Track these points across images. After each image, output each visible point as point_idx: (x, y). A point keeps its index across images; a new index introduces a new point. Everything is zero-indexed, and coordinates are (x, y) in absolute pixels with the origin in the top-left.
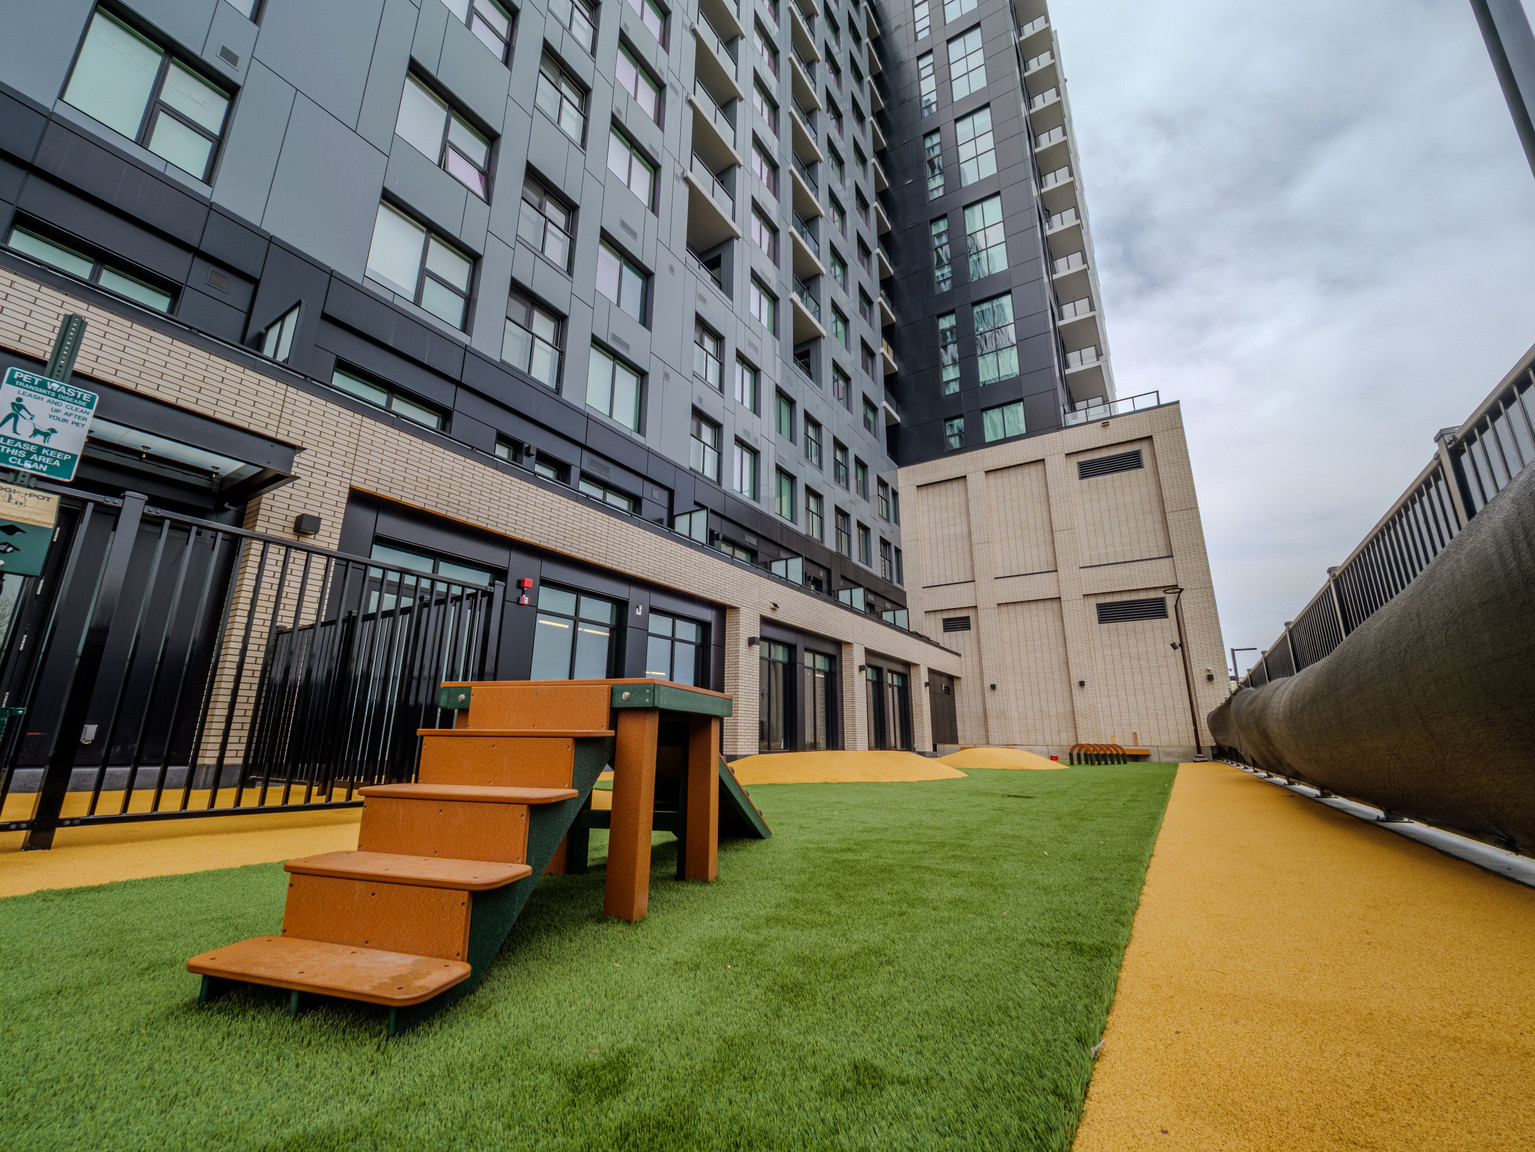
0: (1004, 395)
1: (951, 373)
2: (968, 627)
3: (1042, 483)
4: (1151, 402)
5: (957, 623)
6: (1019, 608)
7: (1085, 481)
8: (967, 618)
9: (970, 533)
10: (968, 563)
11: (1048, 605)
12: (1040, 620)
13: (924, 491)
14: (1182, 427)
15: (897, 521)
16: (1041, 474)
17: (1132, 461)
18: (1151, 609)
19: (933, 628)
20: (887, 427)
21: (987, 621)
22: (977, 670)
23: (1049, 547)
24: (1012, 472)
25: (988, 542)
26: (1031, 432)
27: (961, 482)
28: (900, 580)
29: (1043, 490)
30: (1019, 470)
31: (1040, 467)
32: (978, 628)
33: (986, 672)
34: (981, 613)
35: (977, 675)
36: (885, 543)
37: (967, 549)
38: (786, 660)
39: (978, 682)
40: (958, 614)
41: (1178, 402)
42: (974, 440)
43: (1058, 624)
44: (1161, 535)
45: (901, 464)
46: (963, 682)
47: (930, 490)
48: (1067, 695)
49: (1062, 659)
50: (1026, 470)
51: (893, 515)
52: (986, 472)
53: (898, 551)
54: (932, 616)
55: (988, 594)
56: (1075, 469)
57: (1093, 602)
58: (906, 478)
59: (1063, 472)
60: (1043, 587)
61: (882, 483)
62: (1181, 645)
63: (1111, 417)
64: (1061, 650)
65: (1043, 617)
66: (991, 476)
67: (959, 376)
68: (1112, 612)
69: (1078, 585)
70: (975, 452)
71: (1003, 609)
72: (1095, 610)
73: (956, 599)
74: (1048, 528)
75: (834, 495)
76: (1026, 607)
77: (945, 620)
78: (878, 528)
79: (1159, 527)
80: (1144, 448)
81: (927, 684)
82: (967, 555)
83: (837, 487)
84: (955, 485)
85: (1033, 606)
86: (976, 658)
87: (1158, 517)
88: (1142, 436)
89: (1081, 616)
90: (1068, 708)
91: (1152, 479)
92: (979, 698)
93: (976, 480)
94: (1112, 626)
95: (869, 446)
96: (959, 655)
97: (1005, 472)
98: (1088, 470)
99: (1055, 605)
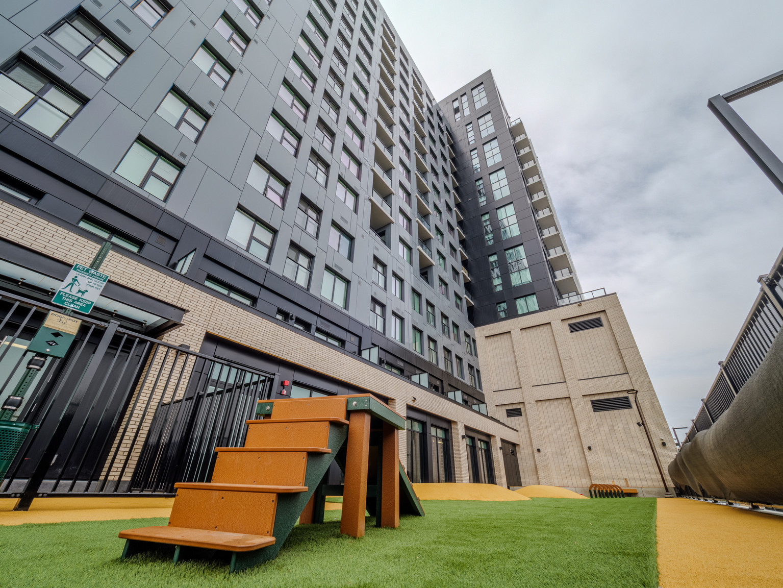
0: (525, 292)
1: (497, 282)
2: (520, 415)
3: (551, 335)
4: (602, 293)
5: (514, 412)
6: (547, 403)
7: (574, 333)
8: (520, 409)
9: (516, 361)
10: (517, 377)
11: (564, 401)
12: (561, 409)
13: (489, 340)
14: (620, 305)
15: (476, 355)
16: (550, 330)
17: (597, 323)
18: (622, 403)
19: (501, 415)
20: (468, 308)
21: (530, 410)
22: (528, 440)
23: (560, 369)
24: (534, 329)
25: (526, 366)
26: (542, 308)
27: (508, 334)
28: (480, 387)
29: (552, 338)
30: (538, 328)
31: (548, 326)
32: (526, 415)
33: (534, 441)
34: (527, 406)
35: (529, 443)
36: (471, 367)
37: (515, 370)
38: (421, 431)
39: (529, 447)
40: (514, 407)
41: (615, 293)
42: (512, 313)
43: (571, 412)
44: (619, 362)
45: (476, 326)
46: (521, 447)
47: (492, 339)
48: (582, 455)
49: (576, 433)
50: (541, 328)
51: (474, 352)
52: (521, 329)
53: (478, 371)
54: (500, 408)
55: (529, 396)
56: (568, 328)
57: (589, 399)
58: (479, 333)
59: (562, 330)
60: (559, 391)
61: (467, 335)
62: (643, 424)
63: (582, 301)
64: (575, 428)
65: (562, 407)
66: (524, 331)
67: (501, 283)
68: (601, 405)
69: (577, 390)
70: (514, 319)
71: (539, 403)
72: (590, 404)
73: (512, 398)
74: (557, 359)
75: (443, 341)
76: (551, 402)
77: (507, 411)
78: (466, 359)
79: (618, 357)
80: (602, 316)
81: (501, 448)
82: (516, 373)
83: (443, 336)
84: (505, 336)
85: (555, 402)
86: (527, 433)
87: (616, 352)
88: (600, 310)
89: (584, 408)
90: (584, 463)
91: (609, 332)
92: (531, 458)
93: (516, 333)
94: (602, 413)
95: (459, 316)
96: (517, 431)
97: (531, 329)
98: (574, 328)
99: (567, 401)
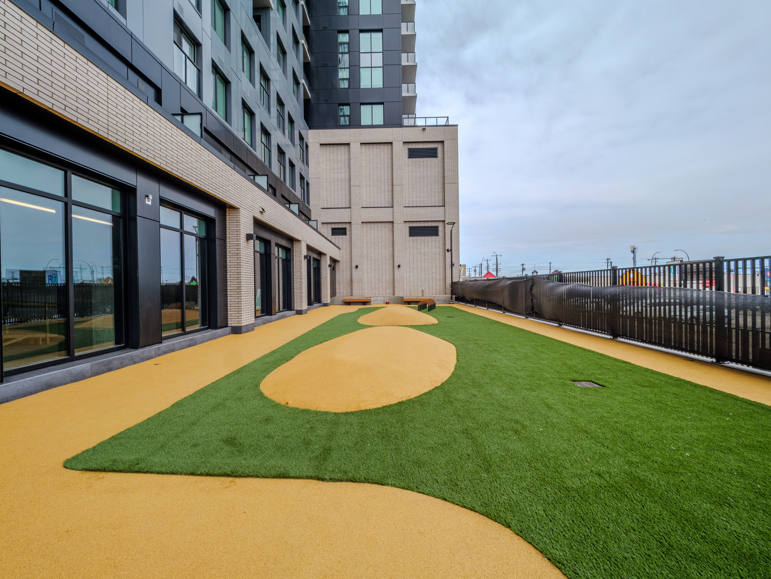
0: (373, 98)
1: (344, 74)
2: (345, 234)
3: (390, 156)
4: (442, 122)
5: (339, 231)
6: (372, 225)
7: (411, 159)
8: (345, 229)
9: (350, 179)
10: (348, 197)
11: (387, 225)
12: (383, 232)
13: (324, 148)
14: (457, 139)
15: (307, 164)
16: (390, 151)
17: (432, 153)
18: (432, 231)
19: (327, 231)
20: (304, 99)
21: (356, 231)
22: (348, 257)
23: (390, 193)
24: (375, 146)
25: (360, 186)
26: (386, 125)
27: (346, 147)
28: (308, 203)
29: (390, 161)
30: (378, 146)
31: (389, 146)
32: (351, 235)
33: (353, 258)
34: (353, 226)
35: (348, 260)
36: (302, 178)
37: (347, 188)
38: (263, 251)
39: (348, 264)
40: (340, 226)
41: (457, 125)
42: (355, 123)
43: (391, 235)
44: (441, 194)
45: (310, 128)
46: (341, 264)
47: (328, 148)
48: (391, 271)
49: (391, 253)
50: (382, 147)
51: (305, 160)
52: (361, 144)
53: (308, 184)
54: (325, 226)
55: (358, 216)
56: (407, 152)
57: (408, 225)
58: (314, 137)
59: (401, 152)
60: (385, 215)
61: (301, 138)
62: (451, 250)
63: (426, 126)
64: (391, 249)
65: (384, 230)
66: (364, 147)
67: (348, 77)
68: (415, 231)
69: (403, 216)
70: (356, 129)
71: (365, 225)
72: (408, 229)
73: (340, 217)
74: (390, 183)
75: (278, 138)
76: (376, 225)
77: (333, 229)
78: (299, 165)
79: (440, 190)
80: (439, 146)
82: (347, 192)
83: (279, 132)
84: (343, 148)
85: (379, 225)
86: (348, 251)
87: (441, 186)
88: (439, 140)
89: (402, 231)
90: (391, 278)
91: (441, 165)
92: (349, 273)
93: (355, 147)
94: (415, 238)
95: (295, 107)
96: (340, 249)
97: (371, 146)
98: (414, 154)
99: (390, 225)
